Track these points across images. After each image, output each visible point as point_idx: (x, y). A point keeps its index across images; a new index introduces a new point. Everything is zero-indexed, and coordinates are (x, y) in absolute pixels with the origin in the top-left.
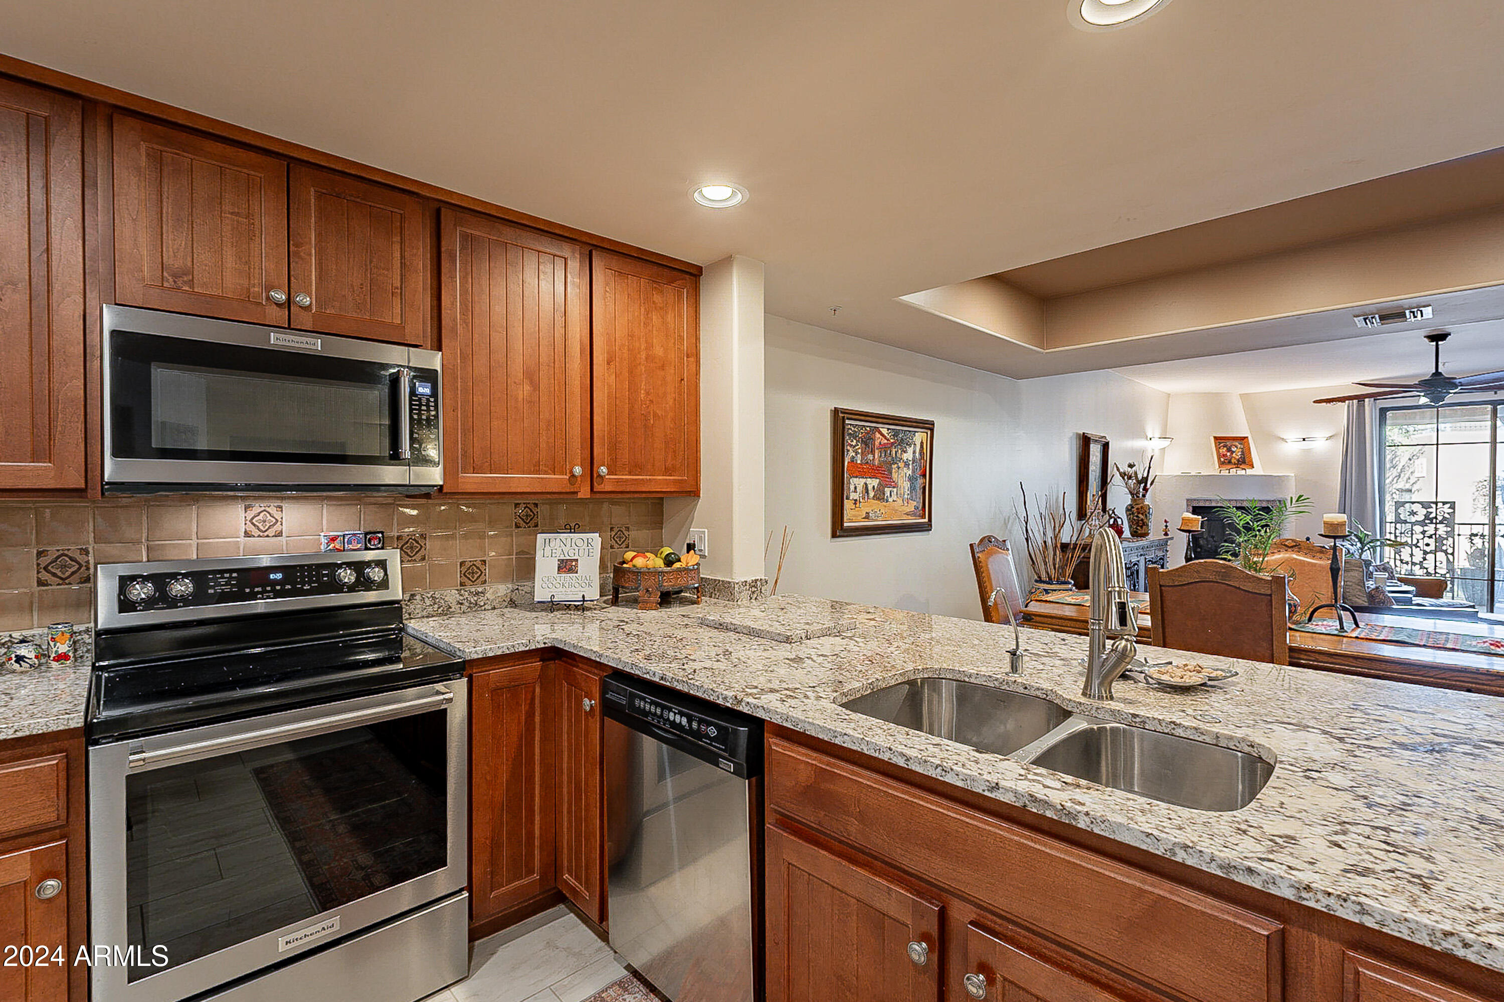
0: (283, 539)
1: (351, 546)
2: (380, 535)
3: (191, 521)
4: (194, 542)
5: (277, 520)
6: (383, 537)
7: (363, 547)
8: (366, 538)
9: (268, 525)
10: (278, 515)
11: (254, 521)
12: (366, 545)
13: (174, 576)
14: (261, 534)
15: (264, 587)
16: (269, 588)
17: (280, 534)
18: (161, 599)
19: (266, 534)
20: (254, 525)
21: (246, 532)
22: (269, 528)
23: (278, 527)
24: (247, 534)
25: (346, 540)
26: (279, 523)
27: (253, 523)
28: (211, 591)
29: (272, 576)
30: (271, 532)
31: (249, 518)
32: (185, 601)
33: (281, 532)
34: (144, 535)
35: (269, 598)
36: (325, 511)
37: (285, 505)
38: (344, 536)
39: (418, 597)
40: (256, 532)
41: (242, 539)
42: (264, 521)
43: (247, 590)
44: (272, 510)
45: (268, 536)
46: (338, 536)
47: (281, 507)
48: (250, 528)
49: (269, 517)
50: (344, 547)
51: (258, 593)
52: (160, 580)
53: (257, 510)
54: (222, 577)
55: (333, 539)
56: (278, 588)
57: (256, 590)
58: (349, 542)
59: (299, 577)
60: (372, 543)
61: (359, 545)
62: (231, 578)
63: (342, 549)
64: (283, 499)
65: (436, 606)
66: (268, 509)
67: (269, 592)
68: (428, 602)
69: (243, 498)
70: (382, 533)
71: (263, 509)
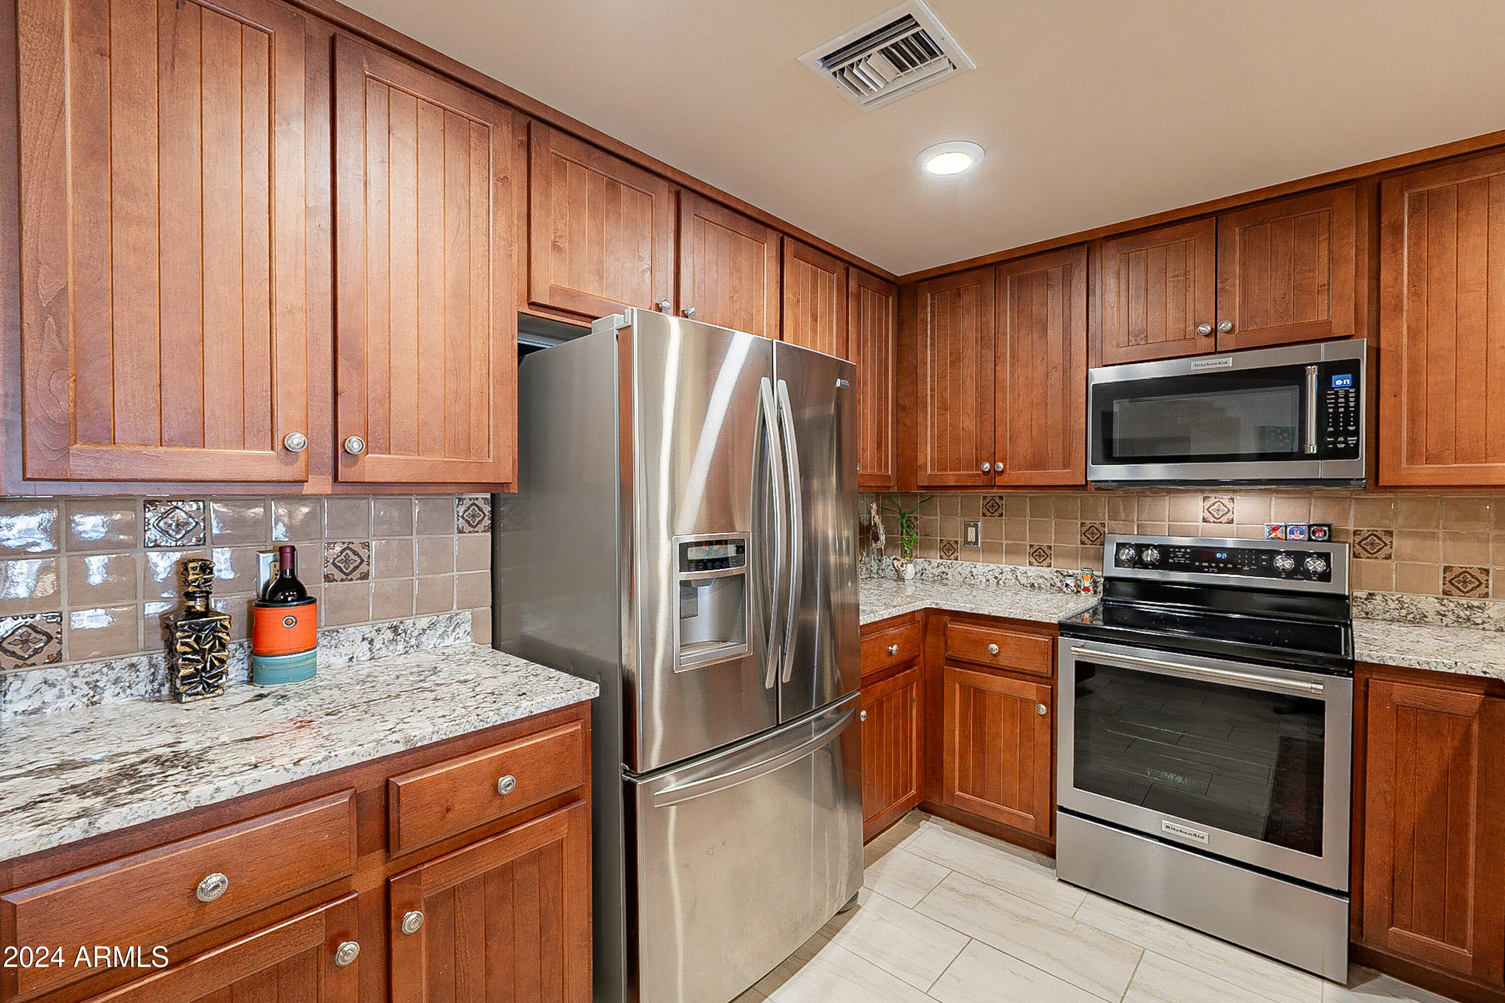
0: (1234, 525)
1: (1292, 536)
2: (1326, 529)
3: (1164, 509)
4: (1167, 524)
5: (1229, 510)
6: (1329, 530)
7: (1306, 538)
8: (1310, 530)
9: (1221, 513)
10: (1230, 505)
11: (1210, 510)
12: (1309, 536)
13: (1148, 546)
14: (1216, 521)
15: (1210, 563)
16: (1214, 565)
17: (1231, 522)
18: (1138, 562)
19: (1219, 521)
20: (1210, 513)
21: (1204, 518)
22: (1222, 515)
23: (1230, 516)
24: (1204, 520)
25: (1288, 530)
26: (1231, 512)
27: (1209, 512)
28: (1171, 561)
29: (1218, 555)
30: (1224, 519)
31: (1206, 507)
32: (1154, 566)
33: (1233, 520)
34: (1136, 517)
35: (1213, 572)
36: (1273, 503)
37: (1237, 498)
38: (1286, 527)
39: (1379, 598)
40: (1212, 519)
41: (1201, 524)
42: (1218, 510)
43: (1197, 564)
44: (1226, 501)
45: (1221, 522)
46: (1280, 526)
47: (1232, 499)
48: (1207, 515)
49: (1223, 507)
50: (1286, 537)
51: (1205, 567)
52: (1140, 548)
53: (1212, 501)
54: (1180, 551)
55: (1275, 529)
56: (1222, 565)
57: (1204, 564)
58: (1292, 533)
59: (1240, 559)
60: (1317, 535)
61: (1302, 536)
62: (1185, 552)
63: (1284, 538)
64: (1234, 491)
65: (1404, 612)
66: (1221, 500)
67: (1213, 567)
68: (1392, 605)
69: (1203, 491)
70: (1329, 526)
71: (1217, 500)
